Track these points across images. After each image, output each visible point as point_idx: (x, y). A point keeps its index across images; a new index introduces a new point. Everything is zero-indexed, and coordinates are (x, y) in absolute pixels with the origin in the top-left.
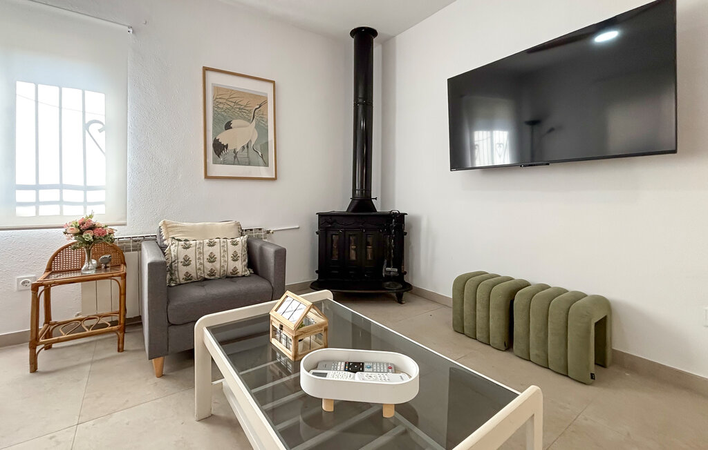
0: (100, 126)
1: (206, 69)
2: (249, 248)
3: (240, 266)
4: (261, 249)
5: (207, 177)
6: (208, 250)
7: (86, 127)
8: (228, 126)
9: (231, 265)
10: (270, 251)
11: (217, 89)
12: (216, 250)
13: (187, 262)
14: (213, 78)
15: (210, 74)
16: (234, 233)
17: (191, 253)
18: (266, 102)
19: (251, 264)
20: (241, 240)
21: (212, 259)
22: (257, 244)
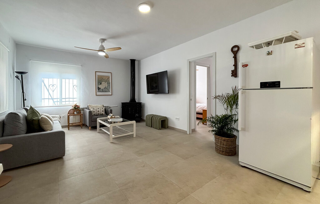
0: (76, 86)
1: (96, 72)
2: (105, 109)
3: (104, 113)
4: (108, 110)
5: (96, 95)
6: (98, 110)
7: (73, 86)
8: (101, 84)
9: (102, 112)
10: (109, 110)
11: (98, 76)
12: (99, 110)
13: (94, 112)
14: (97, 74)
15: (97, 73)
16: (102, 107)
17: (95, 110)
18: (109, 77)
19: (106, 112)
20: (104, 108)
21: (98, 111)
22: (107, 109)
